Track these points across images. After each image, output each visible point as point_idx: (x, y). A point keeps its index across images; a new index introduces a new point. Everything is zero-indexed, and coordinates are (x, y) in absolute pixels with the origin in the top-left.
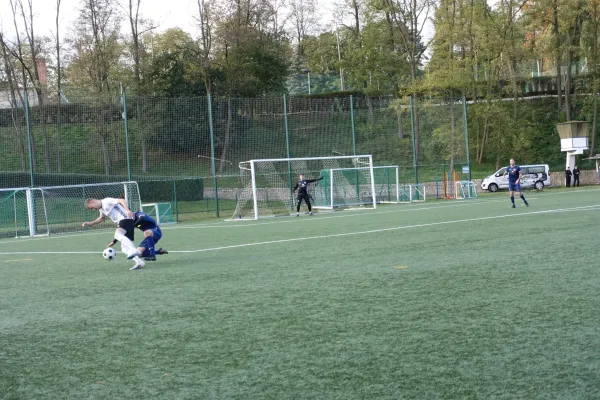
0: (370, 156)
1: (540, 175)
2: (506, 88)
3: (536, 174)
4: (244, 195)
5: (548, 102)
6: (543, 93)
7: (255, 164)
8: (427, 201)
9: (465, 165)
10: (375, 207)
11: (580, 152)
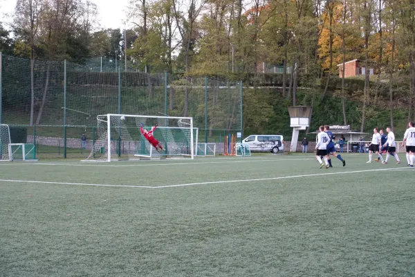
0: (191, 118)
1: (277, 143)
2: (252, 79)
3: (274, 142)
4: (98, 145)
5: (275, 91)
6: (272, 85)
7: (111, 116)
8: (216, 156)
9: (239, 131)
10: (192, 158)
11: (303, 128)
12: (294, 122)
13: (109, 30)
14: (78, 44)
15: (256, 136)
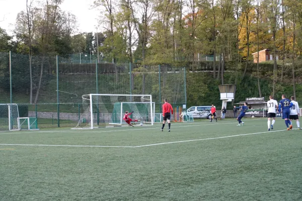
0: (150, 95)
2: (191, 66)
3: (209, 111)
5: (208, 74)
6: (205, 70)
9: (184, 104)
10: (152, 125)
11: (230, 100)
12: (223, 96)
13: (84, 33)
14: (63, 44)
15: (196, 107)
